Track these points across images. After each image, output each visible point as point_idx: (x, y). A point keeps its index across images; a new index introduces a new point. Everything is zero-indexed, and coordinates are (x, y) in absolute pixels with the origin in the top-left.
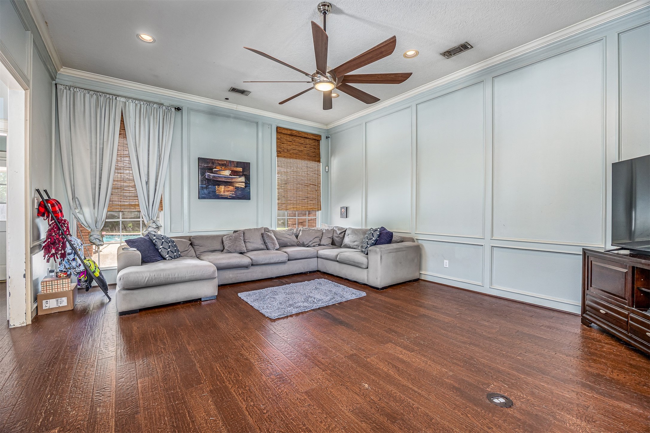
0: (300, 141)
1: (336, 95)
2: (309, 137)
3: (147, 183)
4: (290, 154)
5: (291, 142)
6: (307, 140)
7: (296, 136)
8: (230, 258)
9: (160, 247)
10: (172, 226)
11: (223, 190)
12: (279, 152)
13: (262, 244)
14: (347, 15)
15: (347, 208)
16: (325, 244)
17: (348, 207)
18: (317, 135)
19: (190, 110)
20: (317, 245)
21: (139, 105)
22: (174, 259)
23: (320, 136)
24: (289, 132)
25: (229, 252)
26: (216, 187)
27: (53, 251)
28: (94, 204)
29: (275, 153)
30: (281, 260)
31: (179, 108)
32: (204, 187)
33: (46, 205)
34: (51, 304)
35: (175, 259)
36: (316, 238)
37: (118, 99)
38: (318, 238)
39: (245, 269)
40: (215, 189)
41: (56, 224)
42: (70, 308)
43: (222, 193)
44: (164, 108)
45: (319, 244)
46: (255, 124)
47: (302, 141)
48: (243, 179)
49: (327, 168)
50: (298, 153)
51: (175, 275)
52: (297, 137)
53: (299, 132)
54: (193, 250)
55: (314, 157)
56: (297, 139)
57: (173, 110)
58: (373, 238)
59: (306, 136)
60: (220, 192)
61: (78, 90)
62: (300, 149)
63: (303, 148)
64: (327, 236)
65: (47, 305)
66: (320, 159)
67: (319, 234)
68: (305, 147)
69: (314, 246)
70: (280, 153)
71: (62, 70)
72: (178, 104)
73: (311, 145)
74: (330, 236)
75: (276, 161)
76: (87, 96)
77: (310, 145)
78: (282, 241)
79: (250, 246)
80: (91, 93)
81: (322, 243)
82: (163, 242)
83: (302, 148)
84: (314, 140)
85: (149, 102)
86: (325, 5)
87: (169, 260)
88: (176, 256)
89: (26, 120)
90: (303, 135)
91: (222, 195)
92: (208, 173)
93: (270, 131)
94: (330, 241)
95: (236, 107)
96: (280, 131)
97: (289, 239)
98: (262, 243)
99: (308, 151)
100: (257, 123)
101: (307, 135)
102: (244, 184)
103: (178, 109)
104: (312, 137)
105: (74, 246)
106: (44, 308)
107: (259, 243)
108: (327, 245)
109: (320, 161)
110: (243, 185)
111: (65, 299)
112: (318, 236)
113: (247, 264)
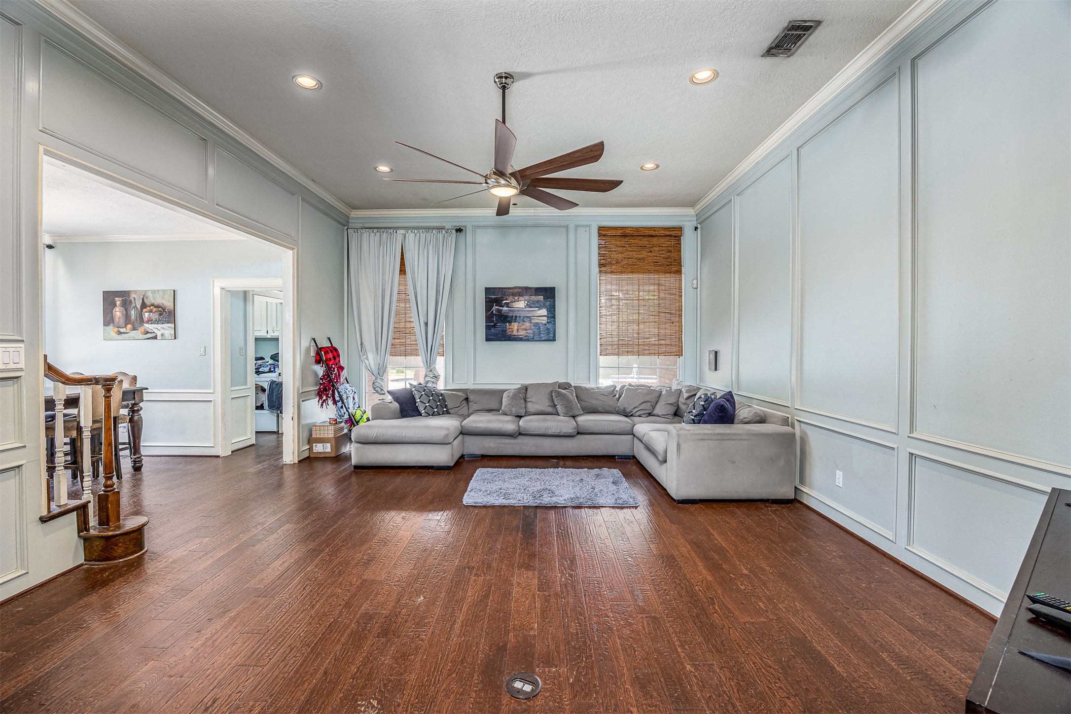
0: (641, 242)
1: (654, 165)
2: (657, 233)
3: (426, 324)
4: (622, 266)
5: (624, 247)
6: (655, 239)
7: (633, 236)
8: (490, 421)
9: (418, 401)
10: (455, 375)
11: (516, 328)
12: (601, 265)
13: (549, 406)
14: (540, 74)
15: (716, 352)
16: (660, 414)
17: (719, 351)
18: (673, 228)
19: (476, 227)
20: (644, 414)
21: (418, 234)
22: (432, 415)
23: (680, 229)
24: (619, 232)
25: (505, 414)
26: (507, 324)
27: (324, 398)
28: (377, 349)
29: (595, 269)
30: (564, 431)
31: (460, 228)
32: (492, 325)
33: (320, 353)
34: (319, 448)
35: (435, 415)
36: (645, 404)
37: (398, 232)
38: (649, 404)
39: (509, 439)
40: (506, 327)
41: (327, 372)
42: (333, 455)
43: (515, 333)
44: (444, 232)
45: (650, 413)
46: (564, 230)
47: (645, 242)
48: (544, 312)
49: (695, 282)
50: (635, 264)
51: (402, 434)
52: (636, 238)
53: (637, 229)
54: (466, 407)
55: (668, 265)
56: (636, 241)
57: (454, 232)
58: (694, 411)
59: (652, 233)
60: (512, 331)
61: (364, 231)
62: (641, 256)
63: (647, 254)
64: (667, 401)
65: (316, 449)
66: (681, 268)
67: (652, 397)
68: (651, 252)
69: (640, 416)
70: (604, 265)
71: (352, 213)
72: (459, 224)
73: (662, 246)
74: (672, 400)
75: (597, 280)
76: (372, 235)
77: (660, 246)
78: (588, 403)
79: (531, 407)
80: (375, 231)
81: (656, 412)
82: (422, 394)
83: (644, 254)
84: (668, 238)
85: (428, 229)
86: (501, 77)
87: (424, 416)
88: (436, 413)
89: (294, 277)
90: (645, 233)
91: (515, 335)
92: (497, 307)
93: (588, 235)
94: (672, 410)
95: (533, 211)
96: (603, 232)
97: (601, 402)
98: (550, 404)
99: (656, 258)
100: (567, 227)
101: (655, 231)
102: (545, 318)
103: (459, 230)
104: (663, 233)
105: (341, 393)
106: (314, 451)
107: (544, 406)
108: (663, 416)
109: (681, 271)
110: (544, 320)
111: (329, 445)
112: (649, 400)
113: (512, 432)
